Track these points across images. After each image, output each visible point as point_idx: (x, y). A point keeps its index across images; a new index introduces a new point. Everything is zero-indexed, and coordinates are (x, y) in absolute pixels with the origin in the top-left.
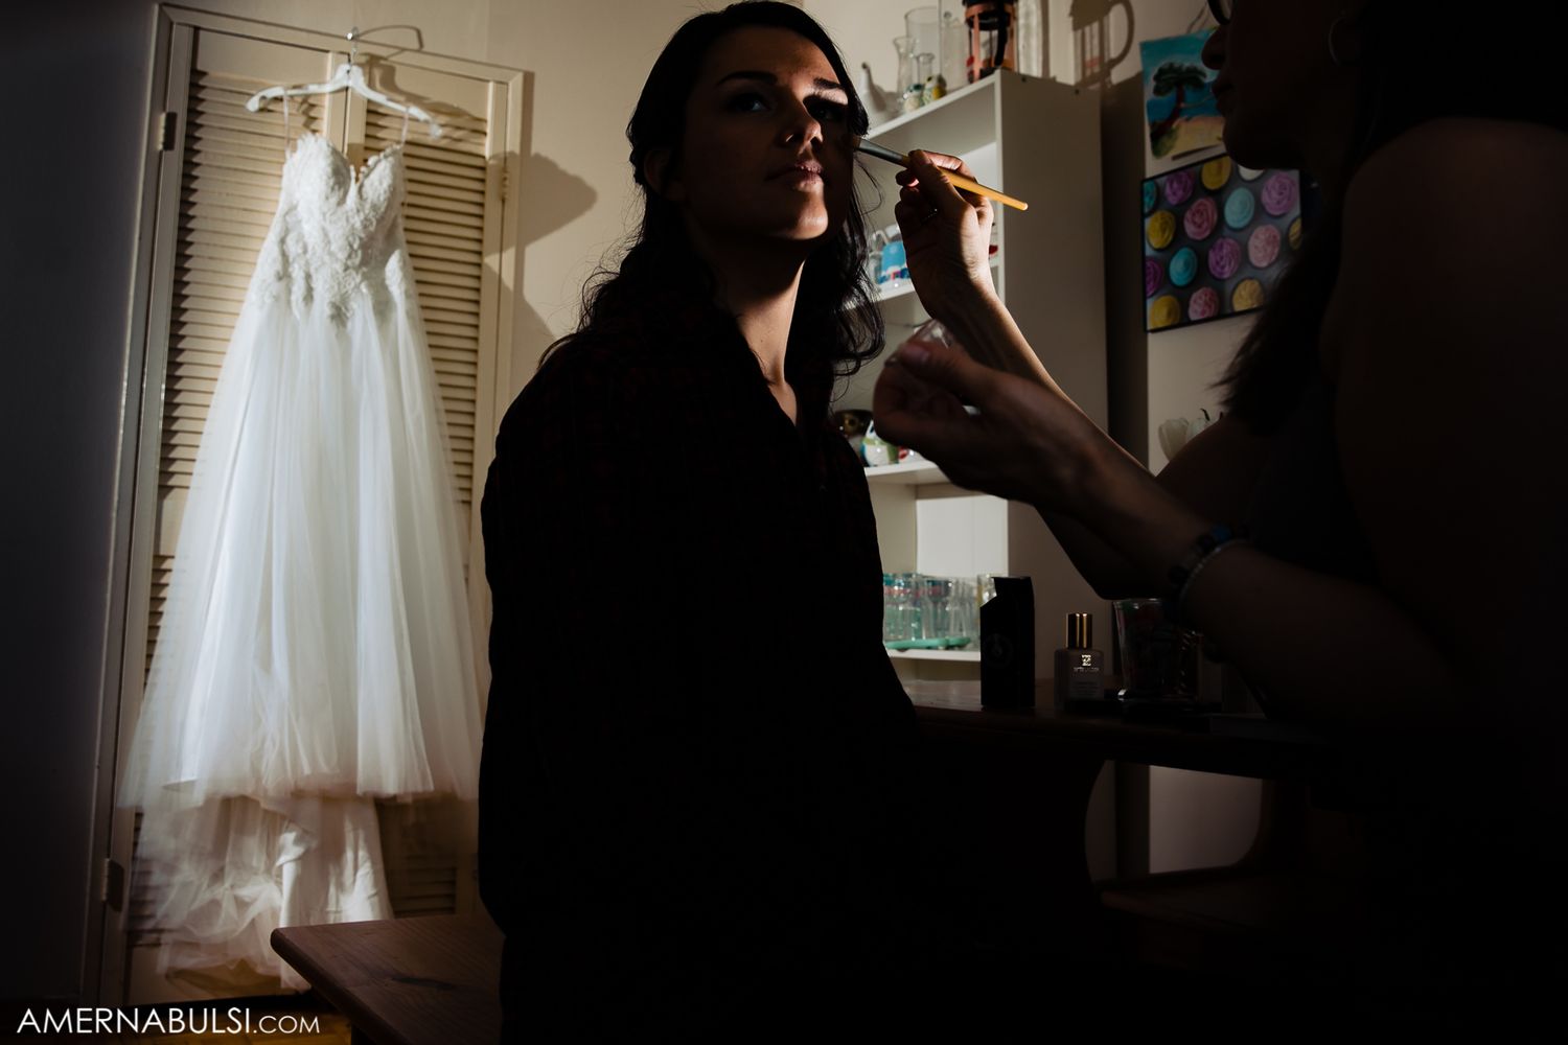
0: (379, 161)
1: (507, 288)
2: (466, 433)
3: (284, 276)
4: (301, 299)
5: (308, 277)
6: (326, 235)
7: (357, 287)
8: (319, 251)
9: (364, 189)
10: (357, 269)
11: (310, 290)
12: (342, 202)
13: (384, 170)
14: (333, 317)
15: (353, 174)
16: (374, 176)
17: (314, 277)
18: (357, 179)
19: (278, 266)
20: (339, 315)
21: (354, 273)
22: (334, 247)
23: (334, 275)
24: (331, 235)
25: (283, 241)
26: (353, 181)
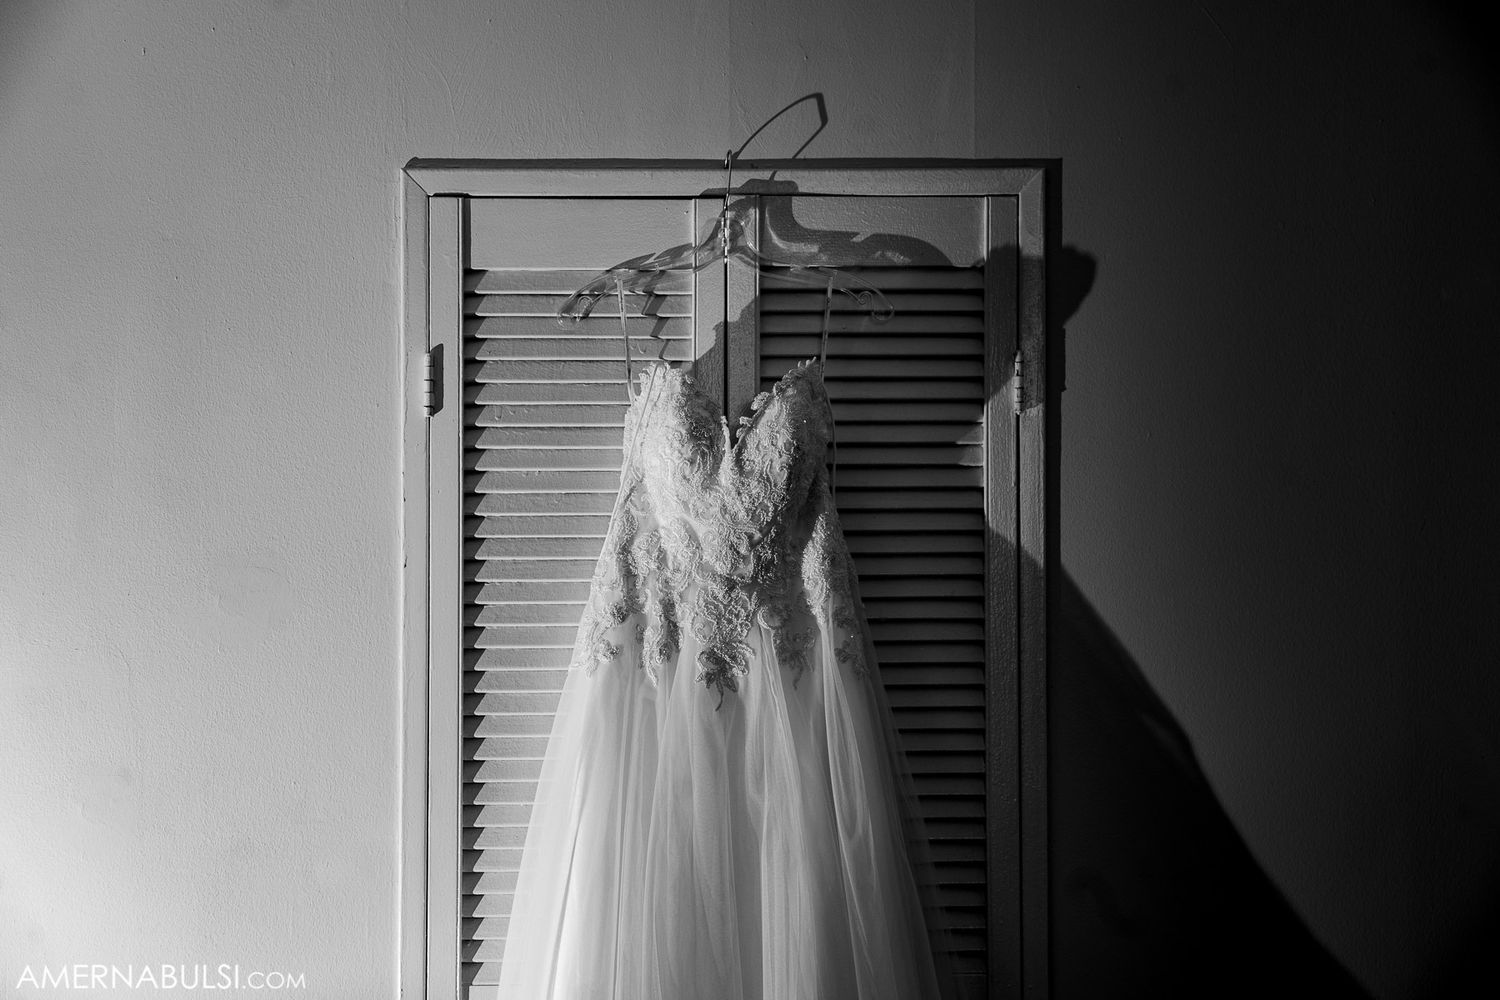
0: (767, 403)
1: (1033, 563)
2: (971, 878)
3: (628, 610)
4: (656, 650)
5: (668, 607)
6: (692, 536)
7: (751, 618)
8: (684, 563)
9: (745, 456)
10: (749, 588)
11: (672, 630)
12: (710, 481)
13: (777, 418)
14: (709, 678)
15: (726, 432)
16: (762, 430)
17: (678, 610)
18: (734, 440)
19: (619, 594)
20: (720, 673)
21: (744, 595)
22: (708, 557)
23: (711, 604)
24: (700, 535)
25: (625, 550)
26: (727, 446)
